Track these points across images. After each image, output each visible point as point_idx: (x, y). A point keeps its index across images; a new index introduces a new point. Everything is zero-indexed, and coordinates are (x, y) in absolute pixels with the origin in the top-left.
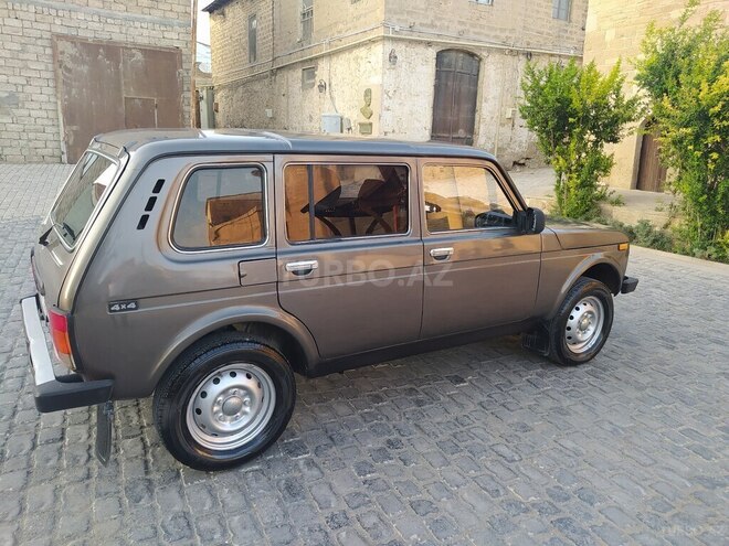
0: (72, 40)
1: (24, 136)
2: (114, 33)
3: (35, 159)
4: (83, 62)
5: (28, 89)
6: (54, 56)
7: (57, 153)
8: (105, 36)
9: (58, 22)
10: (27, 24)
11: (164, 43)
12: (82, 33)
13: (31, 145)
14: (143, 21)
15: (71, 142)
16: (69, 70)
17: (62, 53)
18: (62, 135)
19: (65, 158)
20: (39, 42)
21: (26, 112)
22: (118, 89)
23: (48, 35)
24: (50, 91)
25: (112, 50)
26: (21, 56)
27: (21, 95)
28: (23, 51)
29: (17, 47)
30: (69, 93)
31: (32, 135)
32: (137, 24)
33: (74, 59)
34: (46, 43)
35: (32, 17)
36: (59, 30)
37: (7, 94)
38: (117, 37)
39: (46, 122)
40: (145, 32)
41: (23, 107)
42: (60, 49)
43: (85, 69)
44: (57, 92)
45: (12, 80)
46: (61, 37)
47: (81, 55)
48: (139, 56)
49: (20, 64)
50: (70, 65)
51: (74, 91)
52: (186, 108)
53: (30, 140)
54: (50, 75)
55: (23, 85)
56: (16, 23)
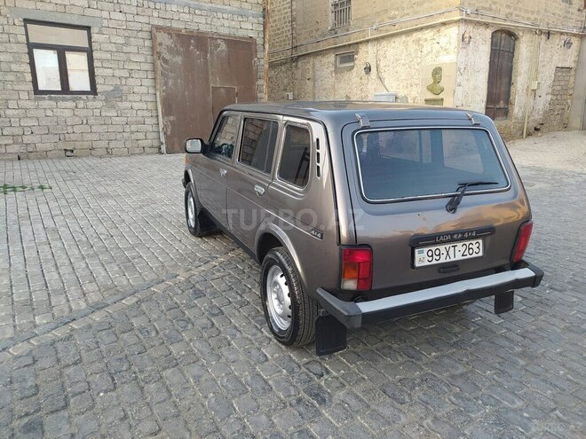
0: (168, 31)
1: (127, 129)
2: (201, 24)
3: (137, 151)
4: (178, 53)
5: (131, 82)
6: (153, 48)
7: (156, 143)
8: (193, 27)
9: (156, 14)
10: (130, 17)
11: (240, 33)
12: (175, 25)
13: (133, 137)
14: (223, 11)
15: (169, 133)
16: (165, 61)
17: (160, 44)
18: (161, 126)
19: (164, 148)
20: (140, 35)
21: (127, 105)
22: (207, 80)
23: (147, 28)
24: (148, 82)
25: (200, 40)
26: (126, 49)
27: (125, 88)
28: (126, 44)
29: (121, 40)
30: (166, 84)
31: (134, 128)
32: (220, 15)
33: (170, 50)
34: (146, 35)
35: (134, 10)
36: (160, 23)
37: (112, 88)
38: (203, 28)
39: (146, 114)
40: (226, 23)
41: (126, 100)
42: (159, 40)
43: (179, 59)
44: (155, 83)
45: (118, 73)
46: (159, 28)
47: (176, 46)
48: (223, 46)
49: (124, 57)
50: (167, 56)
51: (170, 83)
52: (259, 95)
53: (132, 132)
54: (148, 67)
55: (126, 78)
56: (121, 16)
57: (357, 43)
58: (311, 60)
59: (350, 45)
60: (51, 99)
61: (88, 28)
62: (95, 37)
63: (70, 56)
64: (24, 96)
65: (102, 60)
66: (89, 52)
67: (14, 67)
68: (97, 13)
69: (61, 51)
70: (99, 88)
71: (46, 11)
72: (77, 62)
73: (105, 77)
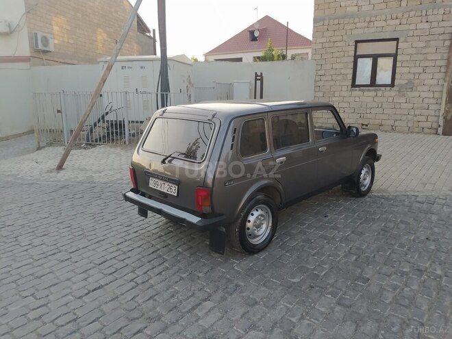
1: (412, 112)
3: (417, 130)
5: (423, 76)
6: (450, 47)
7: (435, 125)
10: (434, 25)
13: (416, 119)
15: (449, 118)
18: (442, 111)
19: (440, 130)
20: (441, 37)
21: (417, 94)
23: (449, 30)
24: (441, 75)
26: (424, 51)
27: (416, 82)
28: (426, 47)
29: (422, 44)
31: (417, 112)
34: (447, 37)
35: (440, 18)
37: (406, 82)
39: (431, 101)
41: (416, 91)
44: (446, 76)
45: (413, 70)
49: (421, 57)
53: (415, 115)
54: (443, 63)
55: (420, 74)
56: (426, 26)
60: (360, 90)
61: (397, 39)
62: (400, 45)
63: (381, 61)
64: (344, 88)
65: (402, 62)
66: (395, 56)
67: (343, 72)
68: (406, 27)
69: (375, 58)
70: (396, 82)
71: (370, 33)
72: (385, 65)
73: (401, 74)
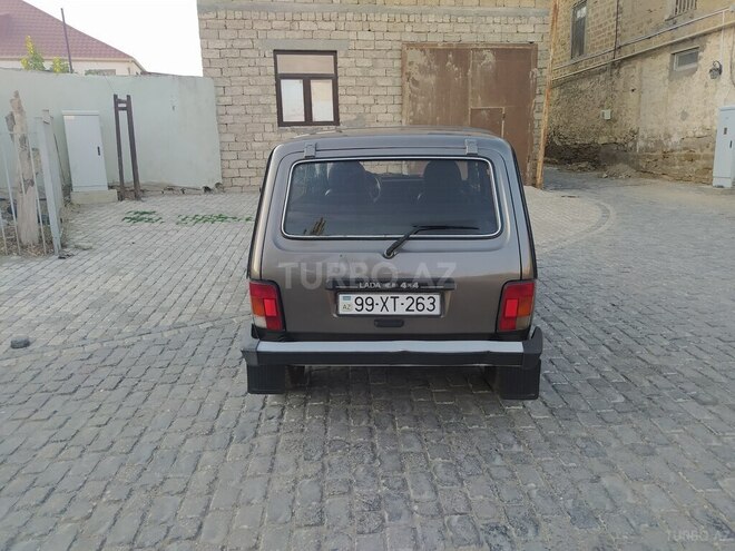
0: (421, 47)
2: (465, 34)
4: (431, 72)
5: (376, 109)
6: (402, 69)
8: (453, 39)
9: (409, 29)
10: (379, 35)
11: (516, 39)
12: (431, 38)
14: (492, 15)
16: (415, 83)
17: (411, 63)
20: (389, 54)
22: (465, 101)
23: (398, 46)
24: (395, 108)
25: (461, 54)
26: (373, 73)
27: (368, 116)
28: (373, 67)
29: (367, 63)
30: (414, 109)
32: (490, 20)
33: (422, 70)
34: (396, 54)
35: (384, 27)
36: (410, 38)
37: (354, 117)
38: (466, 39)
40: (498, 29)
42: (409, 60)
43: (432, 79)
44: (402, 108)
45: (362, 100)
46: (410, 45)
47: (429, 64)
48: (490, 57)
49: (370, 81)
50: (418, 77)
51: (419, 108)
54: (396, 91)
55: (371, 105)
56: (366, 36)
57: (705, 34)
58: (638, 63)
59: (693, 39)
60: (293, 131)
61: (334, 53)
62: (341, 62)
63: (315, 85)
64: (269, 128)
65: (346, 87)
66: (334, 79)
67: (262, 100)
68: (344, 35)
69: (307, 80)
70: (342, 118)
71: (294, 40)
72: (322, 91)
73: (347, 106)
